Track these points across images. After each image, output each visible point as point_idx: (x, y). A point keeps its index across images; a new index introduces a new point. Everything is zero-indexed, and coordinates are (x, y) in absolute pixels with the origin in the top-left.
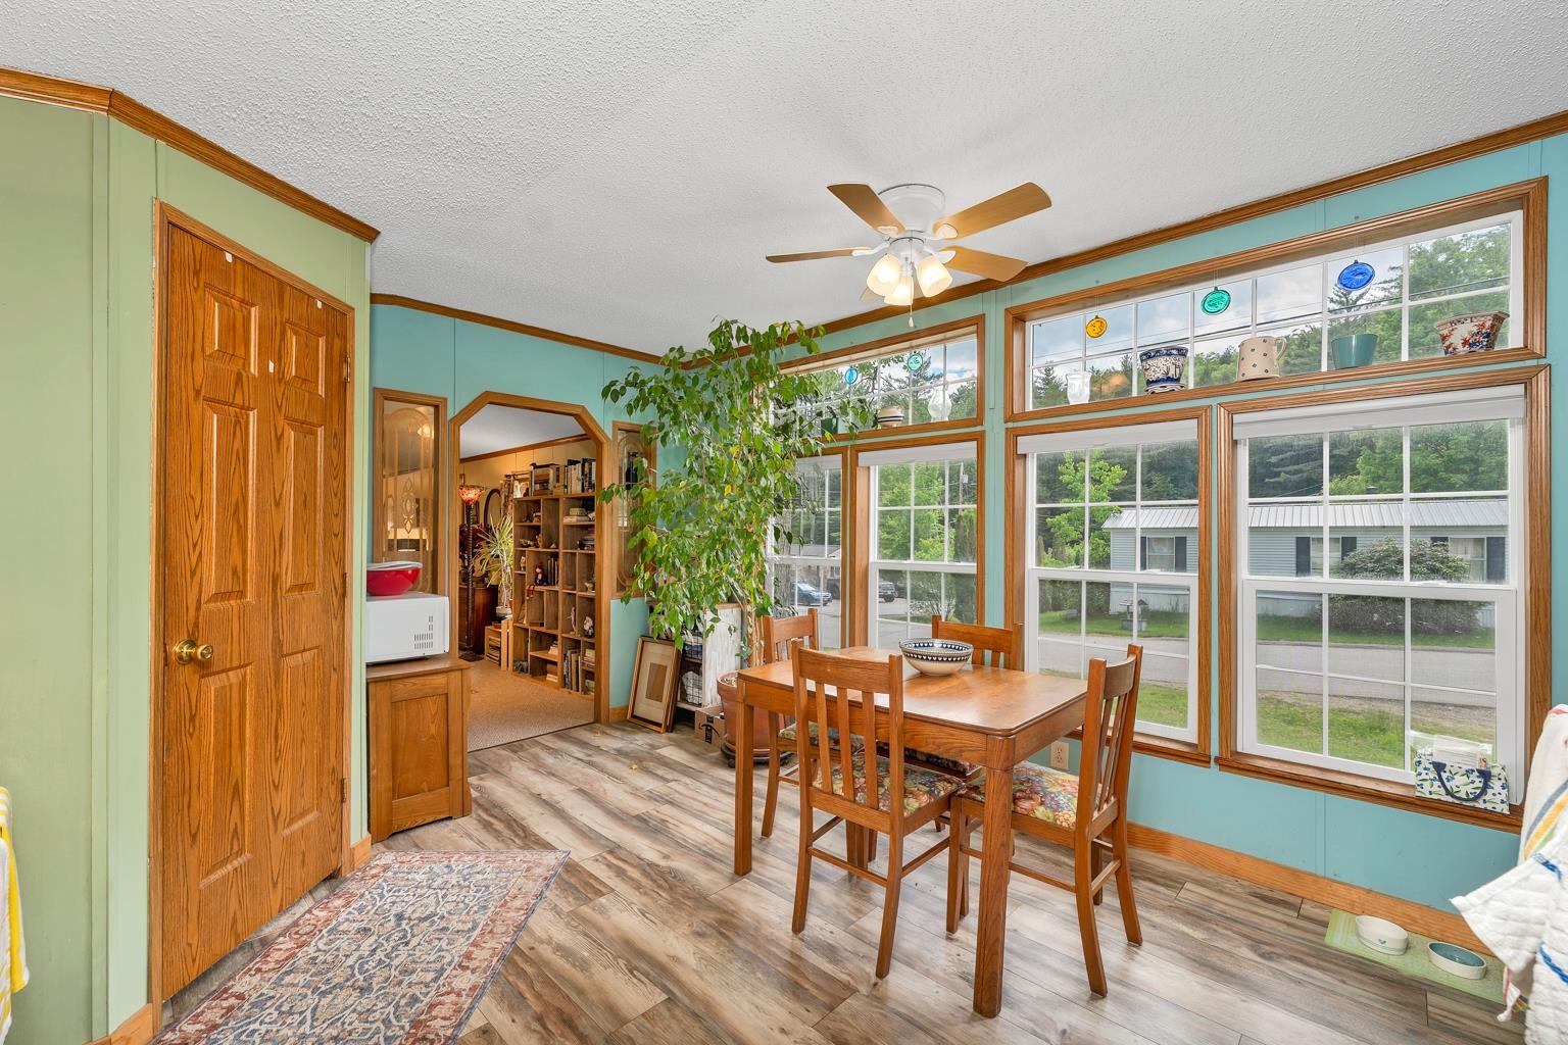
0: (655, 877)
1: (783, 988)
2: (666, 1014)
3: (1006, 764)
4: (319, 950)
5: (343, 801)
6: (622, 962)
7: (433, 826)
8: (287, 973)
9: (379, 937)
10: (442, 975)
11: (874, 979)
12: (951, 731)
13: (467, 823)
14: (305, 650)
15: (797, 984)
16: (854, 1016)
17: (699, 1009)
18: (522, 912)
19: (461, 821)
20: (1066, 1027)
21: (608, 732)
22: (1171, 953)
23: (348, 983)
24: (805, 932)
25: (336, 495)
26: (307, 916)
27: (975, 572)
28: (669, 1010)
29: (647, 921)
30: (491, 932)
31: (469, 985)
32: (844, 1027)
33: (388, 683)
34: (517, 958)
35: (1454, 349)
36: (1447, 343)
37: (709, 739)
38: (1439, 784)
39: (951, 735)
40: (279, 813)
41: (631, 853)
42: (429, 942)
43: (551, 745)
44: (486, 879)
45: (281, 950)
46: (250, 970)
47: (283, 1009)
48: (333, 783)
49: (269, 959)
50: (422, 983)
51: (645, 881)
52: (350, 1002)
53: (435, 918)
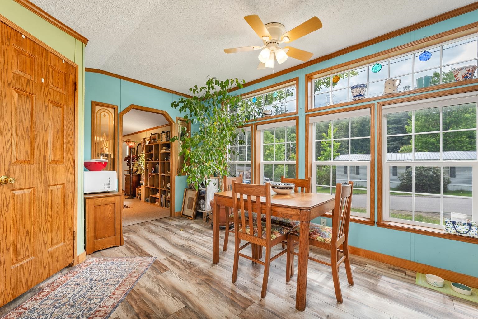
0: (185, 265)
1: (227, 302)
2: (184, 312)
3: (307, 220)
4: (59, 292)
5: (74, 239)
6: (170, 294)
7: (110, 249)
8: (45, 300)
9: (82, 287)
10: (103, 300)
11: (260, 298)
12: (287, 209)
13: (122, 248)
14: (57, 185)
15: (233, 300)
16: (253, 311)
17: (197, 310)
18: (136, 278)
19: (120, 247)
20: (329, 314)
21: (174, 219)
22: (364, 288)
23: (67, 304)
24: (236, 282)
25: (71, 131)
26: (58, 280)
27: (295, 164)
28: (185, 310)
29: (181, 280)
30: (124, 285)
31: (112, 304)
32: (249, 316)
33: (93, 199)
34: (132, 293)
35: (459, 79)
36: (456, 78)
37: (207, 221)
38: (454, 228)
39: (288, 210)
40: (46, 243)
41: (178, 257)
42: (100, 289)
43: (154, 223)
44: (125, 267)
45: (45, 292)
46: (32, 299)
47: (40, 313)
48: (70, 233)
49: (40, 295)
50: (94, 303)
51: (182, 266)
52: (66, 311)
53: (104, 280)
